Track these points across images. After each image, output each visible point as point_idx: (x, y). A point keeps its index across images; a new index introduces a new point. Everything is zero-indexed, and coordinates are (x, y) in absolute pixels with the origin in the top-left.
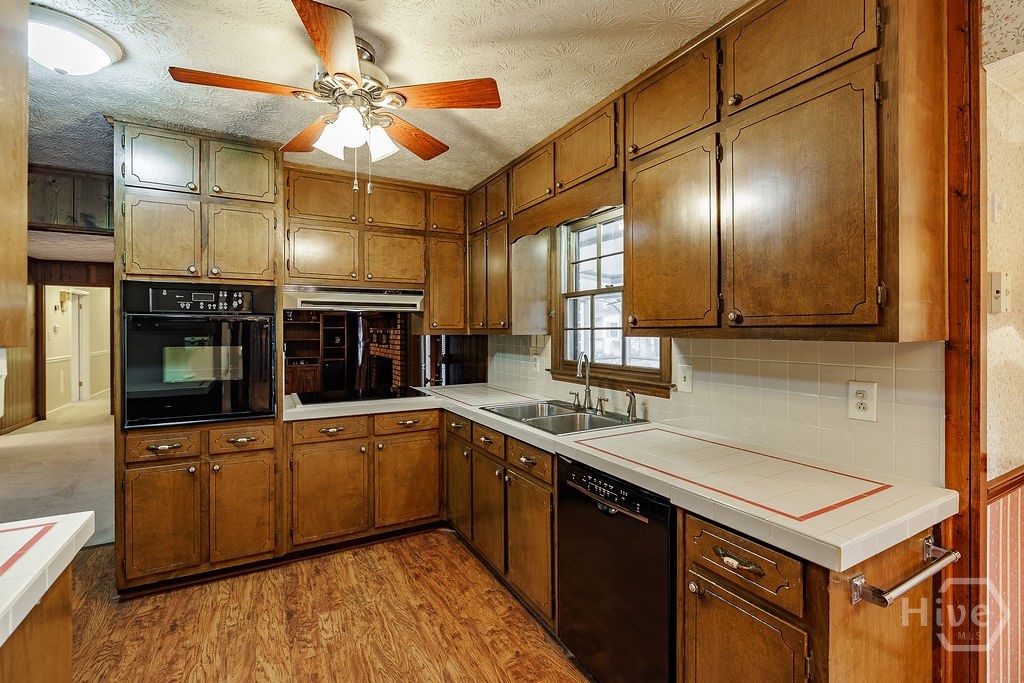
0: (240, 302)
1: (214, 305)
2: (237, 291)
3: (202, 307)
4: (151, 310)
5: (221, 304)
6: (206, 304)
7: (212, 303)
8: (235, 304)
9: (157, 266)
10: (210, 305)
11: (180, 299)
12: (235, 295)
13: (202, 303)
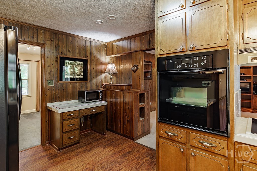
0: (205, 62)
1: (192, 65)
2: (203, 56)
3: (186, 67)
4: (166, 70)
5: (195, 64)
6: (188, 65)
7: (190, 64)
8: (202, 64)
9: (168, 49)
10: (189, 65)
11: (177, 64)
12: (202, 58)
13: (186, 65)
